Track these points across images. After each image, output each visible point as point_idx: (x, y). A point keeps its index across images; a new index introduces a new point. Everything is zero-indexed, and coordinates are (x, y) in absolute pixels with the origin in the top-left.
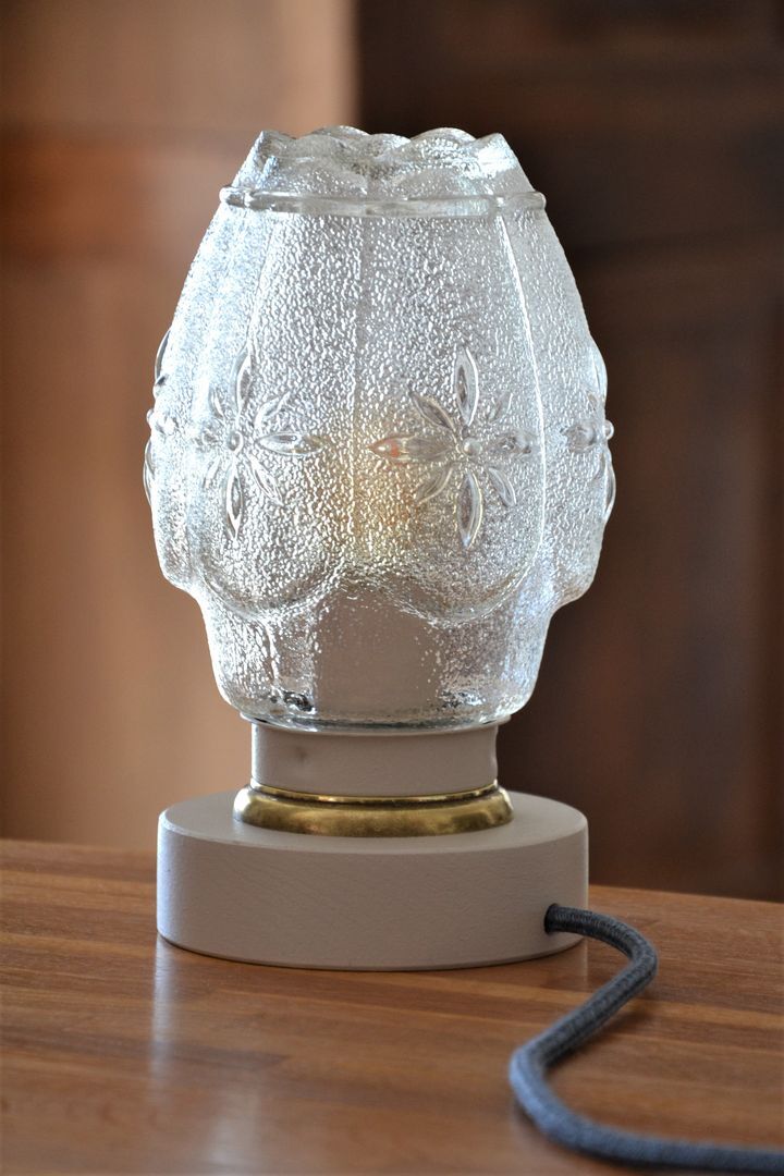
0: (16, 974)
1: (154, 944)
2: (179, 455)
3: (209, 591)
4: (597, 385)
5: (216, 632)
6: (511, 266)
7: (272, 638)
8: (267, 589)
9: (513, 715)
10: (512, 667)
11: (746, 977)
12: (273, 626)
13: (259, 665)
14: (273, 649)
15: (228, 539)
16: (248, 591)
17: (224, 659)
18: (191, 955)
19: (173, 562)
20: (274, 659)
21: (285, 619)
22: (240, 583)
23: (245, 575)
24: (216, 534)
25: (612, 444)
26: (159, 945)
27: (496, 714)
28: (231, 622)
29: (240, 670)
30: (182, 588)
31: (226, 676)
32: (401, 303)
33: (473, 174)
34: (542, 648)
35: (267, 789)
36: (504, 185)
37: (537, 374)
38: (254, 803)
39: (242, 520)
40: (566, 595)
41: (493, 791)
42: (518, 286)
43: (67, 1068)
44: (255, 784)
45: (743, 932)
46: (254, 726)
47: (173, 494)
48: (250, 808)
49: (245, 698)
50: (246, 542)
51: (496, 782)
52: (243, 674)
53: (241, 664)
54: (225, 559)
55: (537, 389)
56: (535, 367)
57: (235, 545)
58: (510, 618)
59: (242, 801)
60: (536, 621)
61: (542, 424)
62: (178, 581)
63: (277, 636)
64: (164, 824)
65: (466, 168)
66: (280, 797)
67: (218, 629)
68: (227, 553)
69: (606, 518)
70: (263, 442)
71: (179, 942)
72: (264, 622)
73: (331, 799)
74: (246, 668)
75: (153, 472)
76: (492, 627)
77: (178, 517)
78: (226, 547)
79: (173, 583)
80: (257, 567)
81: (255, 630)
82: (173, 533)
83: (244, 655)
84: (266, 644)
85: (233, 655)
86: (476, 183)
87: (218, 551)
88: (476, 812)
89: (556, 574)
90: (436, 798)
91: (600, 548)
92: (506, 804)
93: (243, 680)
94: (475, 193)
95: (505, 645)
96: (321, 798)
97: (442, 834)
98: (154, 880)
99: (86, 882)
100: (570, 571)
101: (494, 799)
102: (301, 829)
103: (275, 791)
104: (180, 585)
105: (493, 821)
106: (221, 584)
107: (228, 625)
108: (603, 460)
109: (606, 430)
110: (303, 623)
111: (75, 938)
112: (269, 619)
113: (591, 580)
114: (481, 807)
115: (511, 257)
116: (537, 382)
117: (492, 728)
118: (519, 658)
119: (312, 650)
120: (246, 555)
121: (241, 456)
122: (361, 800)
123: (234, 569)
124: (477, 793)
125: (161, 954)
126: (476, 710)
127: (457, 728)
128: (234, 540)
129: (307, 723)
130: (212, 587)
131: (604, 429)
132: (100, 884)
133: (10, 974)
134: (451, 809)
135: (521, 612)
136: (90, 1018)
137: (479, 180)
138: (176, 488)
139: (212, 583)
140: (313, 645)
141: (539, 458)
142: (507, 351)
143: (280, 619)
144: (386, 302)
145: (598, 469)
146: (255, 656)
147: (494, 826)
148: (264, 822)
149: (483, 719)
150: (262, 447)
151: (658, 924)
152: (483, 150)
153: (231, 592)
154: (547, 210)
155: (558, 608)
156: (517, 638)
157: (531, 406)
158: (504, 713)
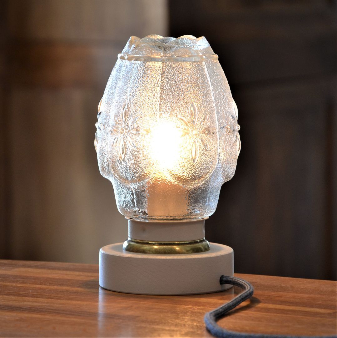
0: (56, 296)
1: (98, 289)
2: (105, 136)
3: (115, 178)
4: (235, 113)
5: (117, 191)
6: (207, 77)
7: (134, 192)
8: (133, 177)
9: (209, 217)
10: (209, 201)
11: (282, 297)
12: (135, 188)
13: (130, 201)
14: (135, 196)
15: (120, 161)
16: (127, 177)
17: (119, 200)
18: (110, 291)
19: (103, 169)
20: (135, 199)
21: (138, 186)
22: (124, 175)
23: (126, 172)
24: (117, 160)
25: (240, 132)
26: (100, 289)
27: (204, 216)
28: (122, 188)
29: (124, 203)
30: (106, 178)
31: (120, 205)
32: (173, 88)
33: (195, 49)
34: (218, 196)
35: (133, 240)
36: (205, 52)
37: (216, 110)
38: (129, 245)
39: (125, 155)
40: (226, 179)
41: (204, 241)
42: (210, 83)
43: (72, 319)
44: (129, 239)
45: (283, 285)
46: (129, 221)
47: (104, 148)
48: (128, 246)
49: (126, 212)
50: (126, 162)
51: (204, 238)
52: (125, 204)
53: (125, 201)
54: (120, 168)
55: (216, 114)
56: (215, 108)
57: (123, 163)
58: (208, 186)
59: (125, 244)
60: (216, 187)
61: (217, 125)
62: (105, 176)
63: (136, 192)
64: (101, 251)
65: (193, 47)
66: (137, 242)
67: (118, 190)
68: (120, 166)
69: (238, 155)
70: (131, 131)
71: (106, 288)
72: (132, 187)
73: (153, 243)
74: (126, 202)
75: (97, 142)
76: (202, 189)
77: (105, 155)
78: (120, 164)
79: (104, 176)
80: (129, 170)
81: (129, 190)
82: (103, 160)
83: (125, 198)
84: (132, 194)
85: (122, 198)
86: (196, 51)
87: (117, 165)
88: (198, 247)
89: (222, 172)
90: (186, 242)
91: (236, 164)
92: (208, 245)
93: (125, 206)
94: (196, 55)
95: (207, 194)
96: (150, 242)
97: (188, 253)
98: (98, 272)
99: (77, 273)
100: (227, 171)
101: (204, 243)
102: (144, 252)
103: (136, 241)
104: (106, 177)
105: (204, 250)
106: (118, 175)
107: (121, 189)
108: (237, 137)
109: (238, 127)
110: (144, 187)
111: (74, 287)
112: (133, 186)
113: (234, 174)
114: (200, 245)
115: (207, 74)
116: (216, 112)
117: (203, 221)
118: (211, 198)
119: (147, 196)
120: (126, 166)
121: (124, 136)
122: (162, 243)
123: (122, 171)
124: (199, 241)
125: (101, 291)
126: (198, 215)
127: (192, 220)
128: (123, 162)
129: (145, 219)
130: (116, 177)
131: (237, 128)
132: (81, 273)
133: (54, 296)
134: (190, 245)
135: (211, 184)
136: (79, 307)
137: (197, 50)
138: (104, 146)
139: (116, 175)
140: (147, 194)
141: (217, 136)
142: (206, 103)
143: (137, 186)
144: (169, 88)
145: (235, 139)
146: (129, 198)
147: (204, 251)
148: (132, 250)
149: (200, 218)
150: (131, 133)
151: (256, 283)
152: (198, 42)
153: (121, 178)
154: (219, 59)
155: (224, 183)
156: (211, 192)
157: (214, 120)
158: (207, 216)
